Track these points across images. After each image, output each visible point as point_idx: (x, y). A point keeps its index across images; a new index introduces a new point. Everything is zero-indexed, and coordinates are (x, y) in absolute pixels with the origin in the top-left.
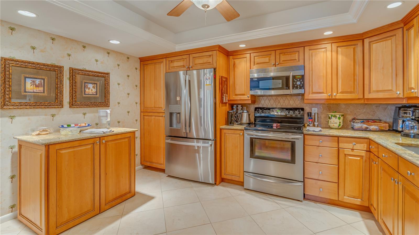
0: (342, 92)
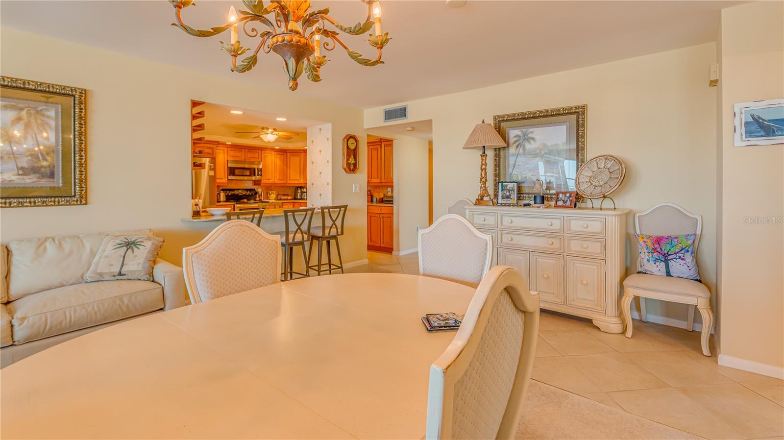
0: (279, 180)
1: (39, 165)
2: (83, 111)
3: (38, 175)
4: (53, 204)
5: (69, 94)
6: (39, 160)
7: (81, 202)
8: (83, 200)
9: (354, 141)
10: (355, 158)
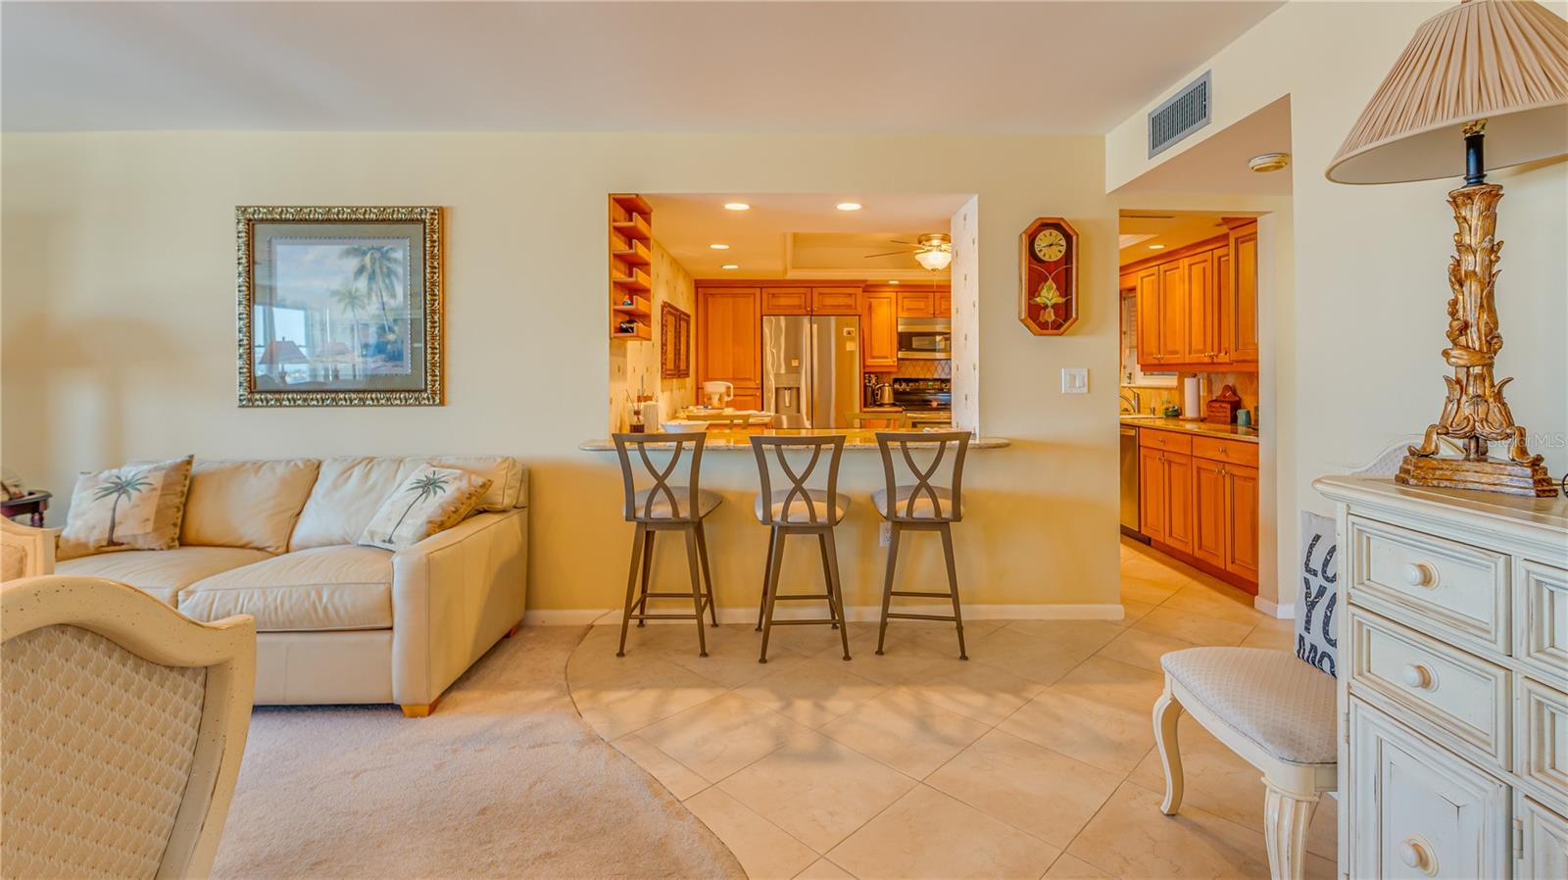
1: (385, 340)
2: (436, 244)
3: (384, 356)
4: (398, 402)
5: (417, 220)
6: (385, 332)
7: (434, 401)
8: (439, 397)
9: (1055, 236)
10: (1065, 287)
